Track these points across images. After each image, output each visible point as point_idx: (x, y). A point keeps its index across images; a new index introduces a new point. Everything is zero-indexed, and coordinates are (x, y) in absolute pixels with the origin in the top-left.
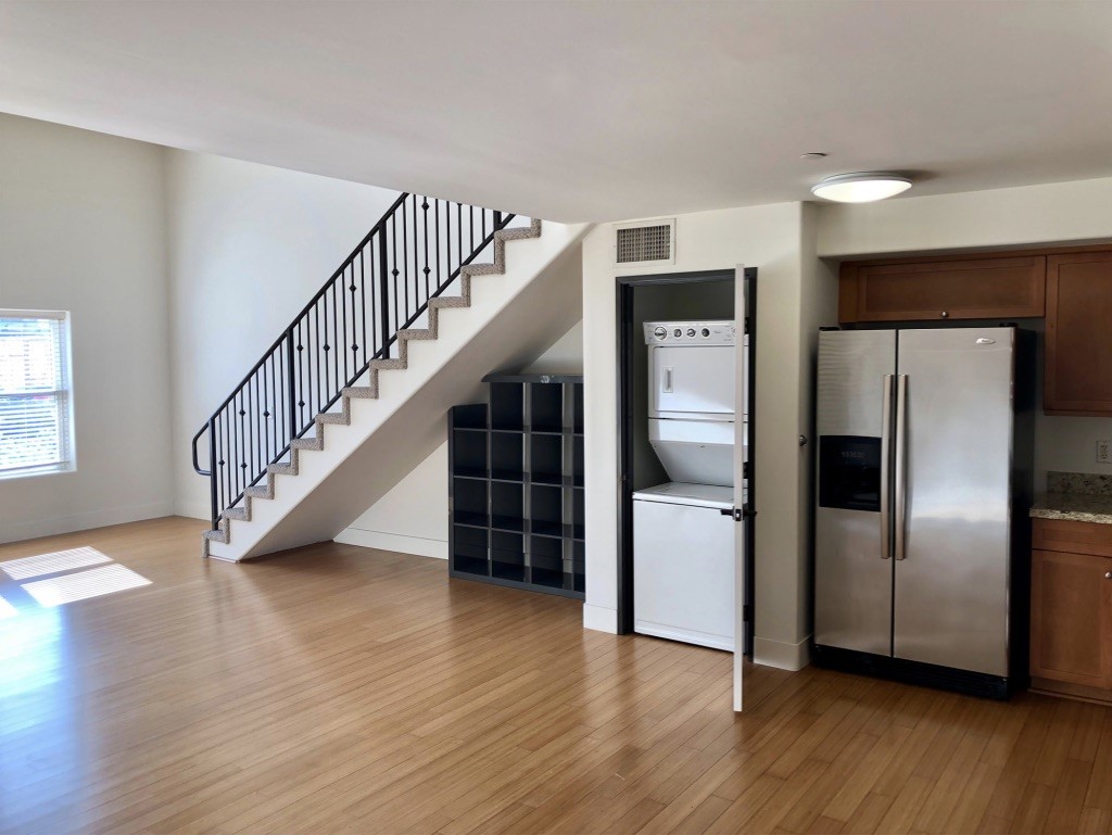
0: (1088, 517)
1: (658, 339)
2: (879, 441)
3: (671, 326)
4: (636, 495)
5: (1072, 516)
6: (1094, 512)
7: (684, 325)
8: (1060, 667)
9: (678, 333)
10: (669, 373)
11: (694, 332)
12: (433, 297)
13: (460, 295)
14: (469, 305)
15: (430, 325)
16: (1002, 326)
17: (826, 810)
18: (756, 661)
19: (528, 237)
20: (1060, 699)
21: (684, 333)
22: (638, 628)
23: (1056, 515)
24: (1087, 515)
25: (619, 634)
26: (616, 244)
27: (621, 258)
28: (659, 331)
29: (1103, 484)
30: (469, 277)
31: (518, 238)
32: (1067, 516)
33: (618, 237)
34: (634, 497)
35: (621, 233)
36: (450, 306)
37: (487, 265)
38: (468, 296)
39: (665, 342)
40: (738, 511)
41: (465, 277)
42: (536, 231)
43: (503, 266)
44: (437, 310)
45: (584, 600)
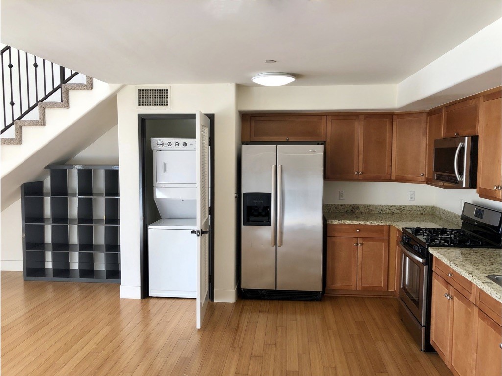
0: (348, 222)
1: (159, 147)
2: (270, 194)
3: (166, 140)
4: (150, 227)
5: (342, 222)
6: (350, 219)
7: (173, 140)
8: (339, 284)
9: (170, 144)
10: (165, 164)
11: (179, 144)
12: (17, 119)
13: (38, 119)
14: (44, 125)
15: (16, 136)
16: (318, 144)
17: (287, 368)
18: (215, 301)
19: (84, 89)
20: (339, 296)
21: (173, 144)
22: (151, 294)
23: (336, 222)
24: (348, 221)
25: (141, 298)
26: (137, 96)
27: (141, 104)
28: (159, 143)
29: (342, 208)
30: (44, 109)
31: (78, 89)
32: (341, 222)
33: (139, 93)
34: (149, 228)
35: (140, 91)
36: (32, 125)
37: (57, 103)
38: (44, 120)
39: (163, 148)
40: (198, 231)
41: (42, 109)
42: (89, 86)
43: (68, 104)
44: (21, 127)
45: (121, 284)
